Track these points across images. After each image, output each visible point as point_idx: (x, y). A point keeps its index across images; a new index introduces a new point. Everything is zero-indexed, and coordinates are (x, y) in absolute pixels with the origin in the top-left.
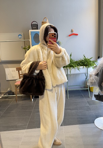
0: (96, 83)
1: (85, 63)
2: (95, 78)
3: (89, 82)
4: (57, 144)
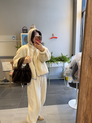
0: (70, 74)
1: (62, 59)
2: (69, 70)
3: (65, 73)
4: (41, 119)
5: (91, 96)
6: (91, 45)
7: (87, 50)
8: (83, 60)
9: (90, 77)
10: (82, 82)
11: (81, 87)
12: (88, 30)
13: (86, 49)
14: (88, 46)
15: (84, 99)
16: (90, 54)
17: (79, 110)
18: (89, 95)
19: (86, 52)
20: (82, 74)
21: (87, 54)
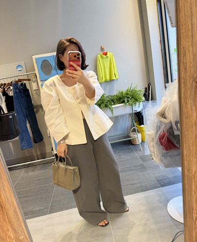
6: (194, 56)
7: (188, 66)
8: (183, 90)
10: (187, 133)
11: (185, 145)
12: (184, 27)
13: (186, 66)
14: (189, 58)
15: (195, 168)
16: (195, 75)
17: (186, 192)
19: (186, 73)
20: (184, 119)
21: (189, 76)
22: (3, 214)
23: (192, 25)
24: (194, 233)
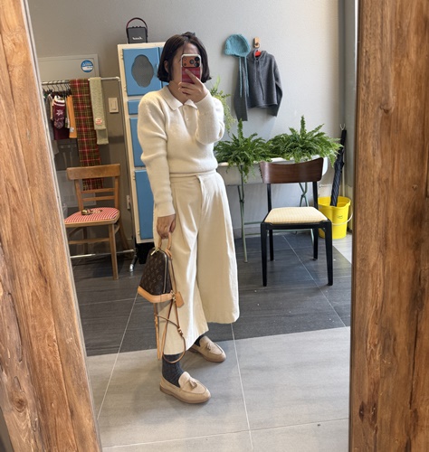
5: (397, 248)
6: (383, 67)
7: (371, 85)
8: (360, 121)
9: (390, 180)
10: (362, 195)
11: (359, 215)
12: (369, 19)
13: (369, 81)
14: (374, 70)
15: (374, 258)
16: (383, 99)
17: (357, 301)
18: (392, 246)
19: (368, 93)
20: (360, 169)
21: (372, 99)
22: (46, 294)
23: (382, 18)
24: (367, 381)
